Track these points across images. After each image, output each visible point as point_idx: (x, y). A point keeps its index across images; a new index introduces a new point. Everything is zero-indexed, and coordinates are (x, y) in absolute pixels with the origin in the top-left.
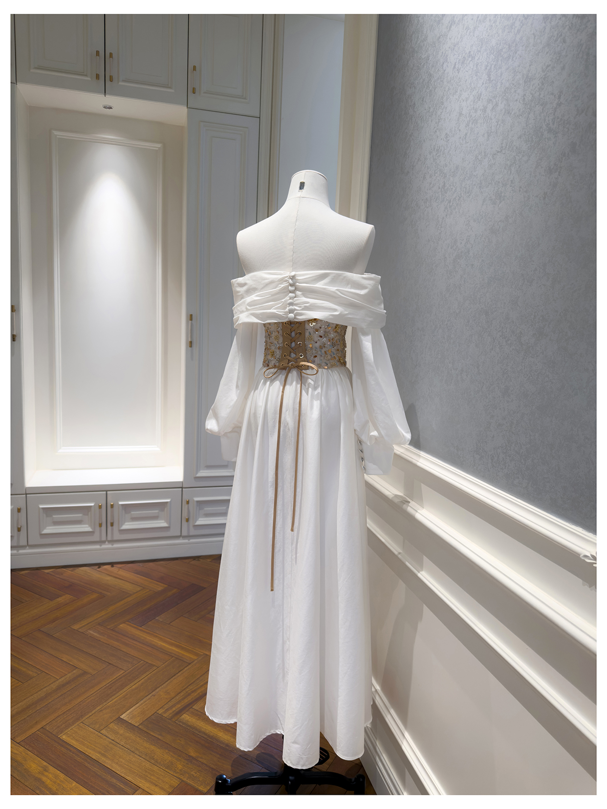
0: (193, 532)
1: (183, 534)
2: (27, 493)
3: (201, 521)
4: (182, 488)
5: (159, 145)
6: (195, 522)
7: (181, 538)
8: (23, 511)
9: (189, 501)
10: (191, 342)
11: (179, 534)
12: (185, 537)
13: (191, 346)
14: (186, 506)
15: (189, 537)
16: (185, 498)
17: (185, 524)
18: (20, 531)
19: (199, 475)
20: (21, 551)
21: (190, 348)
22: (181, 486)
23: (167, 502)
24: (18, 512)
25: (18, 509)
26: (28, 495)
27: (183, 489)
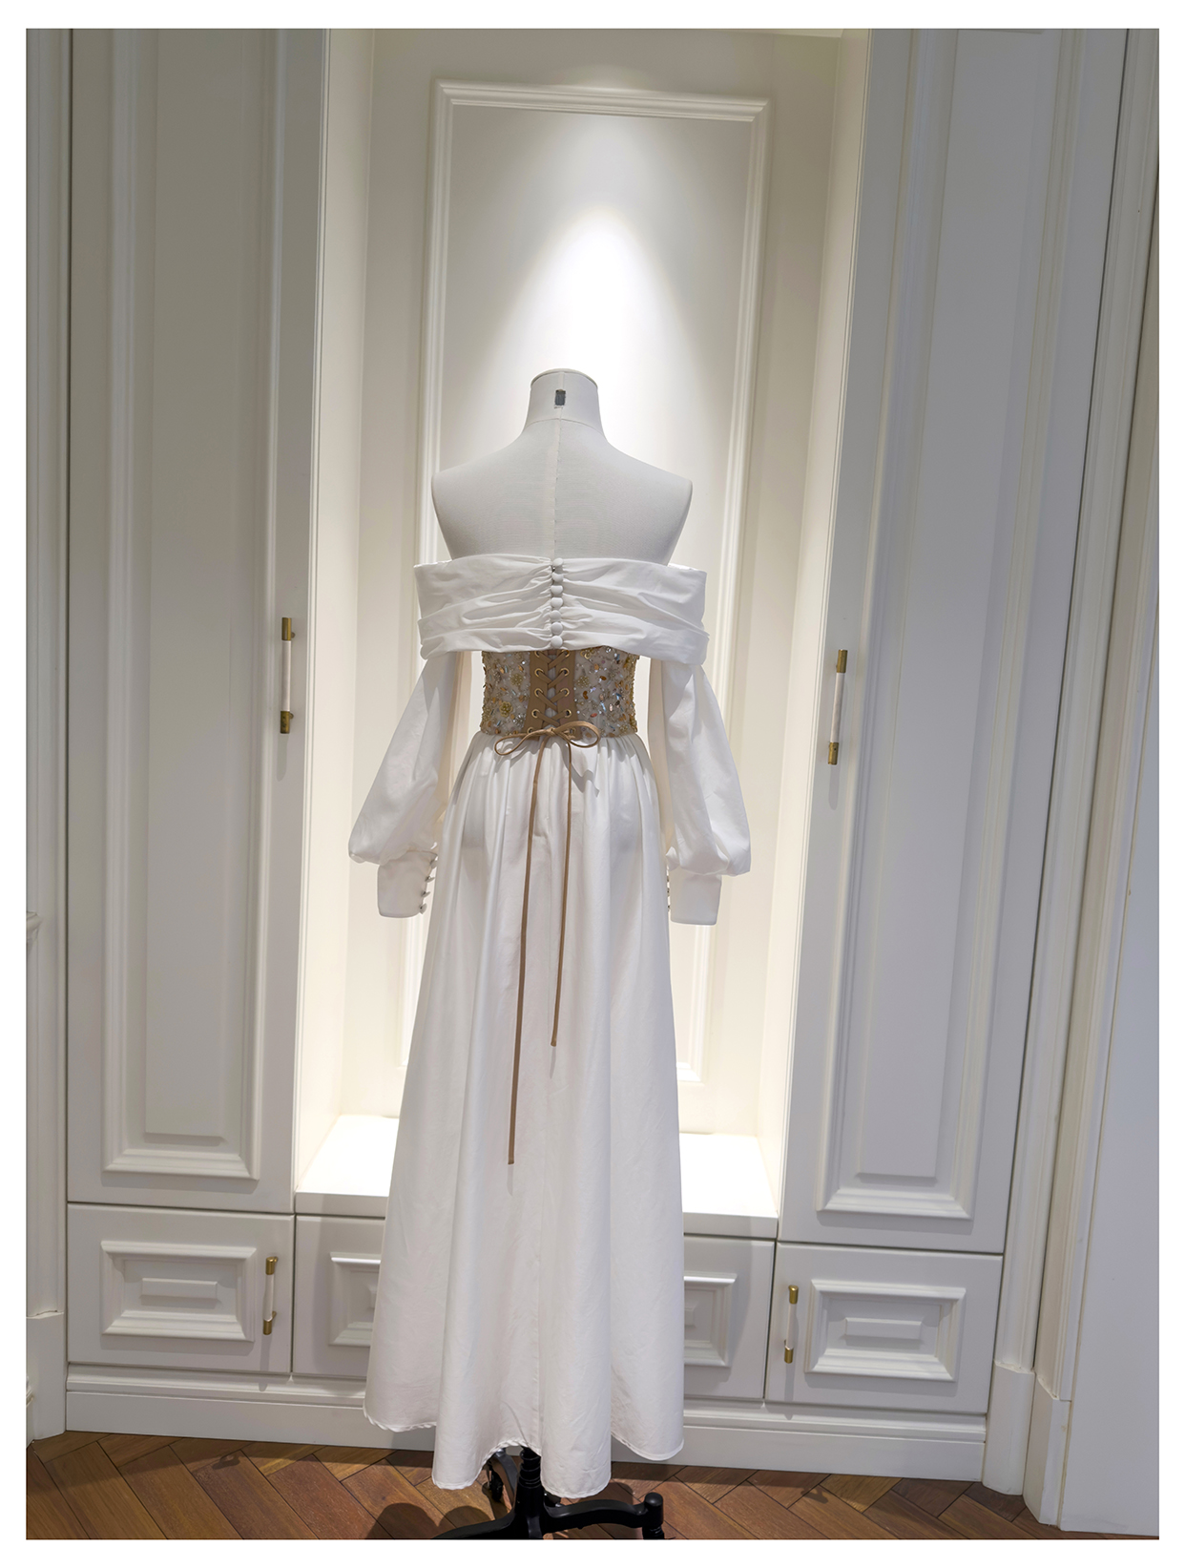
0: (803, 1392)
1: (772, 1396)
2: (297, 1211)
3: (834, 1360)
4: (775, 1240)
5: (758, 106)
6: (814, 1366)
7: (764, 1405)
8: (284, 1270)
9: (797, 1291)
10: (836, 747)
11: (759, 1395)
12: (774, 1405)
13: (834, 762)
14: (789, 1306)
15: (789, 1406)
16: (786, 1275)
17: (778, 1363)
18: (270, 1332)
19: (835, 1204)
20: (273, 1390)
21: (830, 765)
22: (775, 1237)
23: (723, 1286)
24: (268, 1273)
25: (268, 1262)
26: (298, 1217)
27: (779, 1244)
